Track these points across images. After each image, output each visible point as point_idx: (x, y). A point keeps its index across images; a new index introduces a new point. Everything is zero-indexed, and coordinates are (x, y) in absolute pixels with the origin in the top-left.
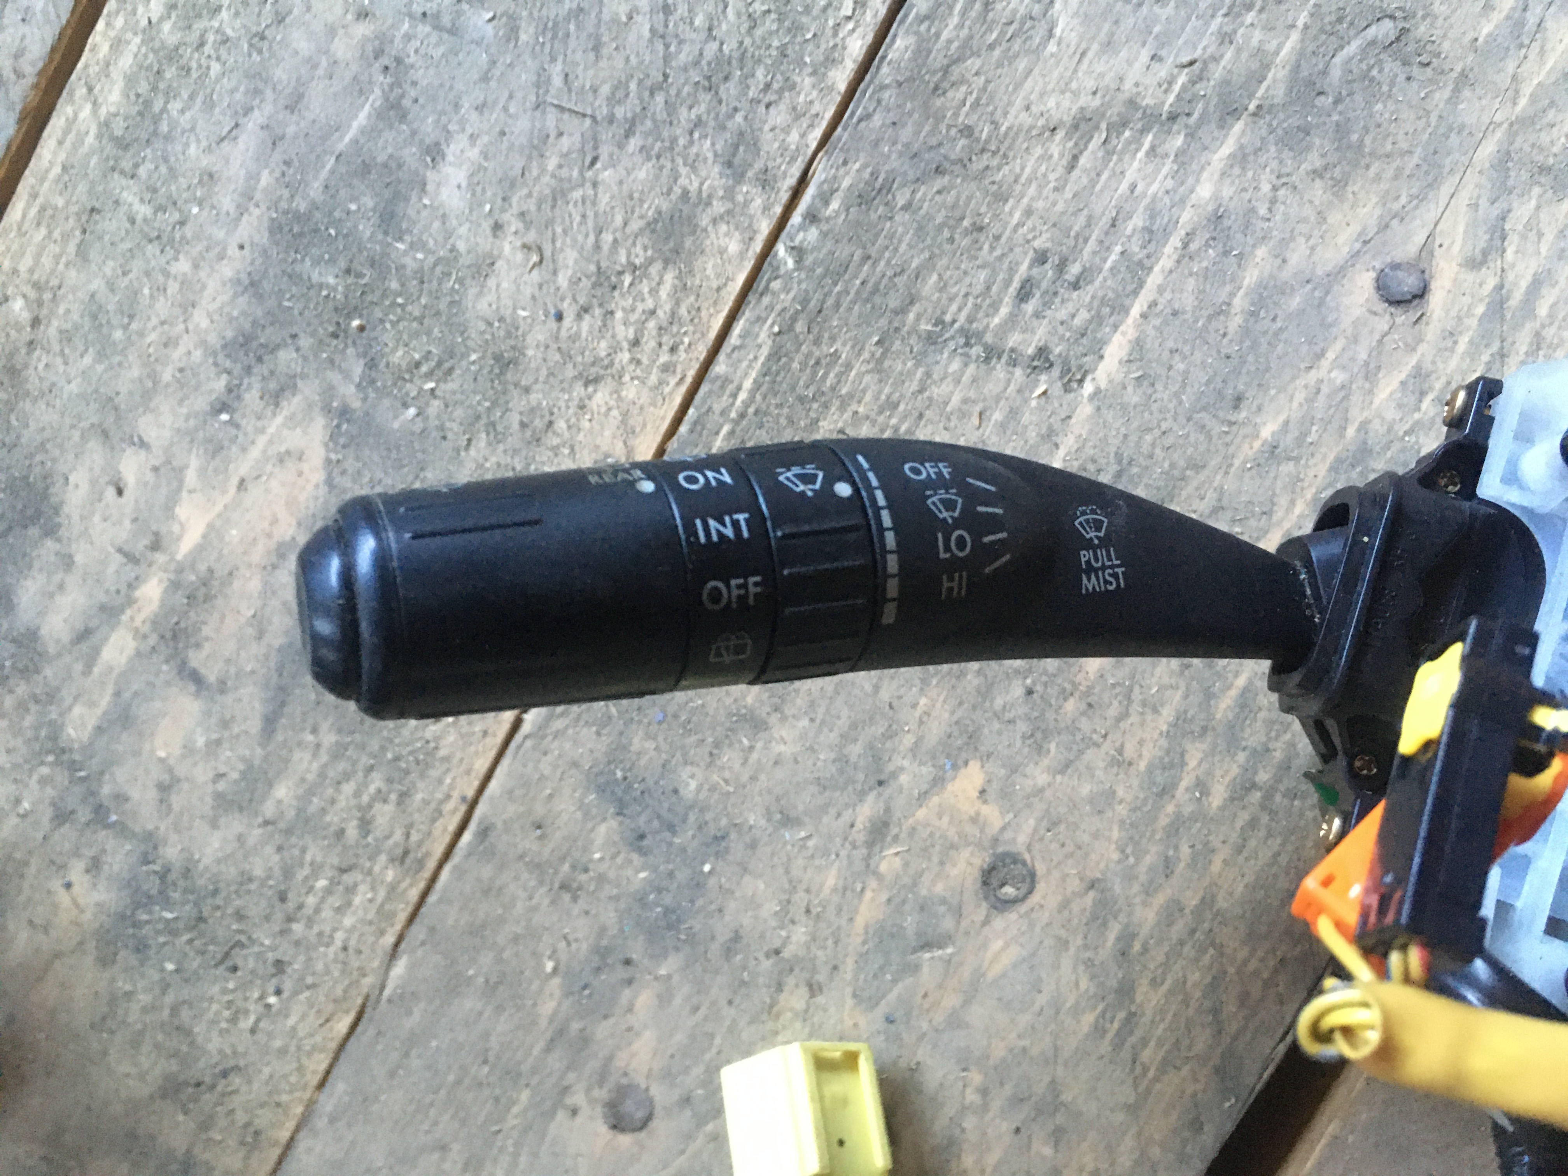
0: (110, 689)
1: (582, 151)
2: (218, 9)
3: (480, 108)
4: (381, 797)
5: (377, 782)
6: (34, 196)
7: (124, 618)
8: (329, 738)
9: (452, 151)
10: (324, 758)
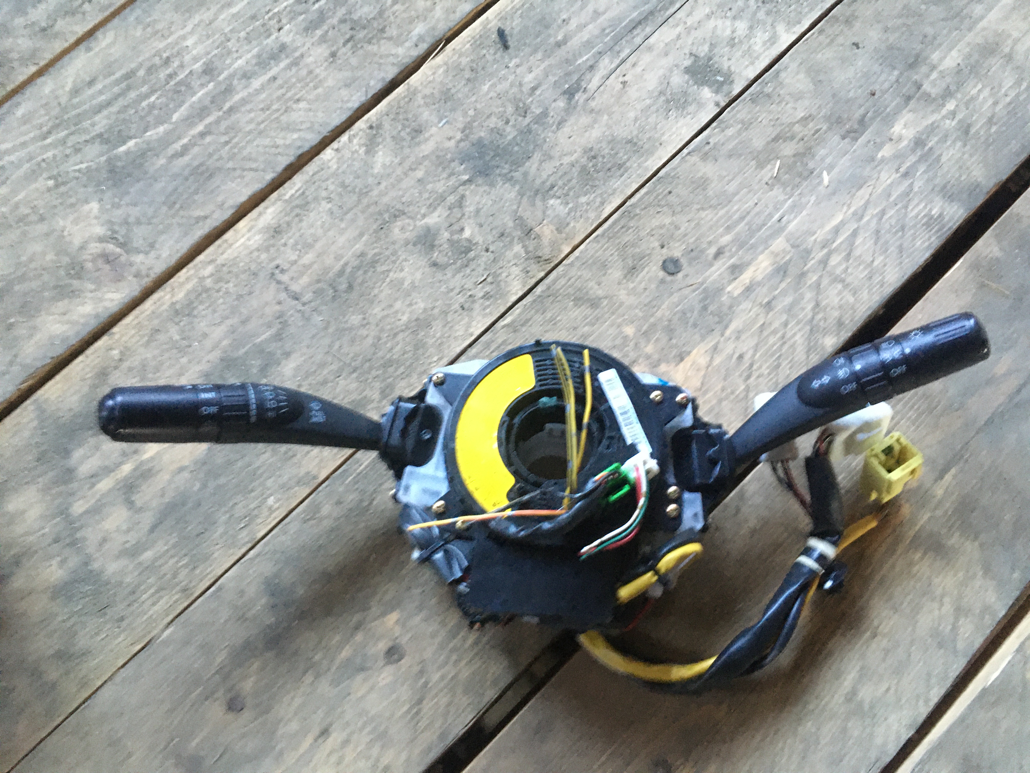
0: (96, 498)
1: (337, 371)
2: (229, 282)
3: (308, 347)
4: (185, 566)
5: (185, 560)
6: (136, 317)
7: (112, 474)
8: (174, 539)
9: (293, 356)
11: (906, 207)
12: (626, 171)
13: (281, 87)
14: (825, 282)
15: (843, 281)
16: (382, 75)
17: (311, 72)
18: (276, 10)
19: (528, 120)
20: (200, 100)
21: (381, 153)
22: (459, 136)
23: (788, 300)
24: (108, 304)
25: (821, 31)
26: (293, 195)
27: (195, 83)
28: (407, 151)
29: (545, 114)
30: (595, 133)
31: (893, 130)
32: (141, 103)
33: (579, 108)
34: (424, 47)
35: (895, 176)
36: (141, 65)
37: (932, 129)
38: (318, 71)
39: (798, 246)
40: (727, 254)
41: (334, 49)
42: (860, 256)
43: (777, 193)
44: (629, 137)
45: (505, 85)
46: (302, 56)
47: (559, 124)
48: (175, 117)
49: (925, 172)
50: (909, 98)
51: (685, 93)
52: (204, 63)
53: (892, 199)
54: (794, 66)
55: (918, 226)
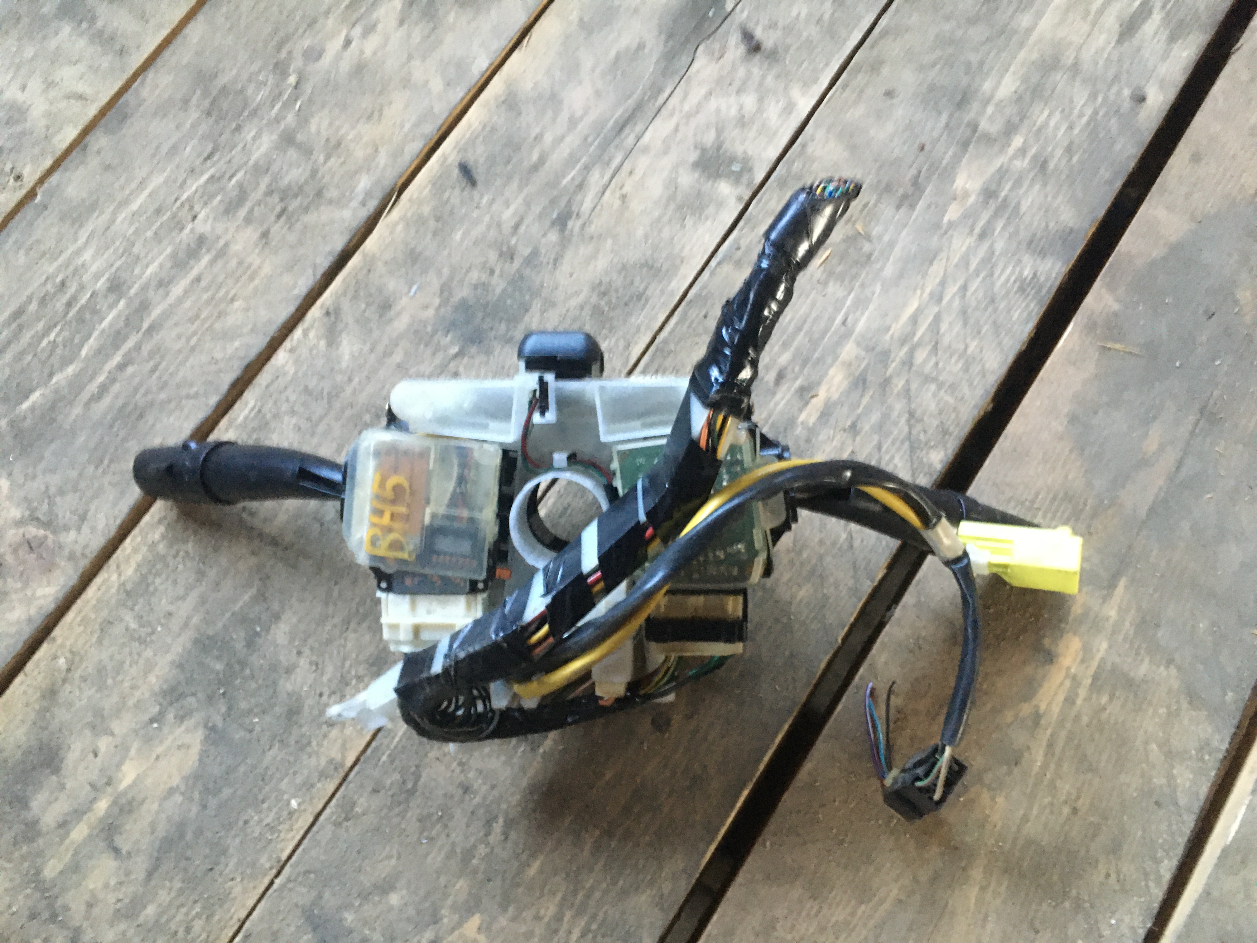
0: (71, 853)
2: (187, 542)
4: (198, 916)
5: (197, 909)
6: (80, 612)
7: (85, 817)
8: (178, 885)
9: (284, 617)
10: (173, 894)
11: (992, 275)
12: (647, 300)
13: (206, 289)
14: (914, 386)
15: (935, 380)
16: (328, 249)
17: (240, 263)
18: (184, 197)
19: (517, 264)
20: (111, 325)
21: (345, 342)
22: (437, 301)
23: (875, 417)
24: (42, 602)
25: (845, 86)
26: (246, 418)
27: (102, 305)
28: (376, 334)
29: (535, 253)
30: (601, 263)
31: (954, 186)
32: (40, 343)
33: (575, 239)
34: (373, 205)
35: (970, 241)
36: (30, 299)
37: (1002, 173)
38: (249, 260)
39: (873, 349)
40: (790, 376)
41: (265, 227)
42: (950, 347)
43: (834, 289)
44: (643, 261)
45: (480, 229)
46: (226, 245)
47: (556, 260)
48: (84, 352)
49: (1004, 228)
50: (965, 145)
51: (699, 194)
52: (108, 279)
53: (972, 267)
54: (820, 134)
55: (1011, 295)
